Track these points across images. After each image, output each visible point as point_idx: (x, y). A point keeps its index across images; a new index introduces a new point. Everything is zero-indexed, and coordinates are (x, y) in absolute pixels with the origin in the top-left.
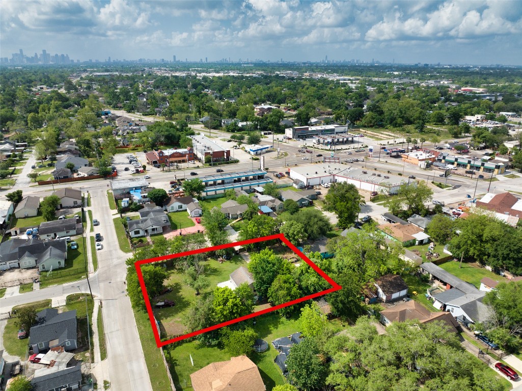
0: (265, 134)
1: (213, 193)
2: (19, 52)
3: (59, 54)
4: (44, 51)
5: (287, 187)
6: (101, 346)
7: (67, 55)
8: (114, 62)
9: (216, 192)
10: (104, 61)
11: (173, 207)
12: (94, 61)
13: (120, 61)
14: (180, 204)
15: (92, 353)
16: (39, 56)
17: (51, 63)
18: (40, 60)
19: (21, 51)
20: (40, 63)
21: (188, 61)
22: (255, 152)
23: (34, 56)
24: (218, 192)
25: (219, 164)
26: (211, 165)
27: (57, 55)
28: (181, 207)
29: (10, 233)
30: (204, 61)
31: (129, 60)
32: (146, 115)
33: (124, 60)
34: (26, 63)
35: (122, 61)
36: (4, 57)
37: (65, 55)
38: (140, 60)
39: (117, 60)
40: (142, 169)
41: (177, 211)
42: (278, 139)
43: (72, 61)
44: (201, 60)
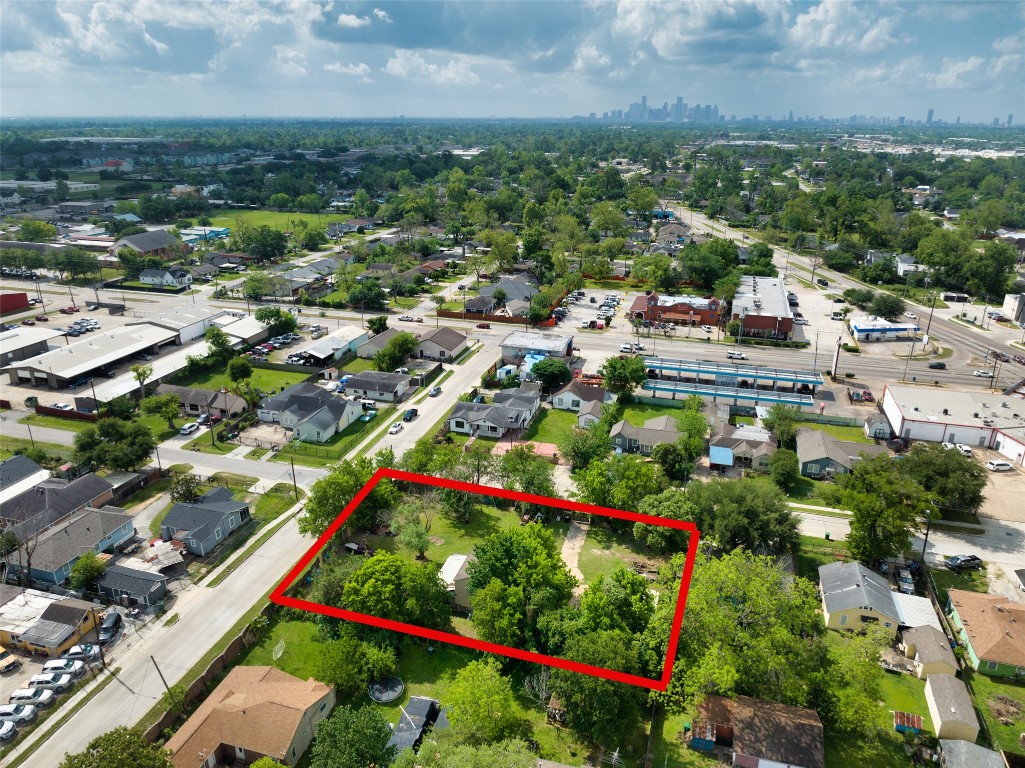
0: (947, 299)
1: (669, 395)
2: (640, 101)
3: (703, 106)
4: (680, 99)
5: (847, 425)
6: (229, 567)
7: (716, 107)
8: (801, 122)
9: (674, 394)
10: (781, 119)
11: (561, 401)
12: (761, 118)
13: (813, 119)
14: (577, 398)
15: (208, 572)
16: (669, 109)
17: (686, 120)
18: (668, 115)
19: (644, 98)
20: (669, 119)
21: (961, 121)
22: (863, 335)
23: (661, 107)
24: (678, 396)
25: (757, 343)
26: (736, 341)
27: (699, 106)
28: (577, 404)
29: (323, 374)
30: (1003, 121)
31: (830, 118)
32: (734, 226)
33: (821, 118)
34: (646, 119)
35: (817, 119)
36: (617, 109)
37: (713, 108)
38: (854, 118)
39: (807, 117)
40: (603, 322)
41: (568, 410)
42: (965, 315)
43: (723, 117)
44: (997, 120)
